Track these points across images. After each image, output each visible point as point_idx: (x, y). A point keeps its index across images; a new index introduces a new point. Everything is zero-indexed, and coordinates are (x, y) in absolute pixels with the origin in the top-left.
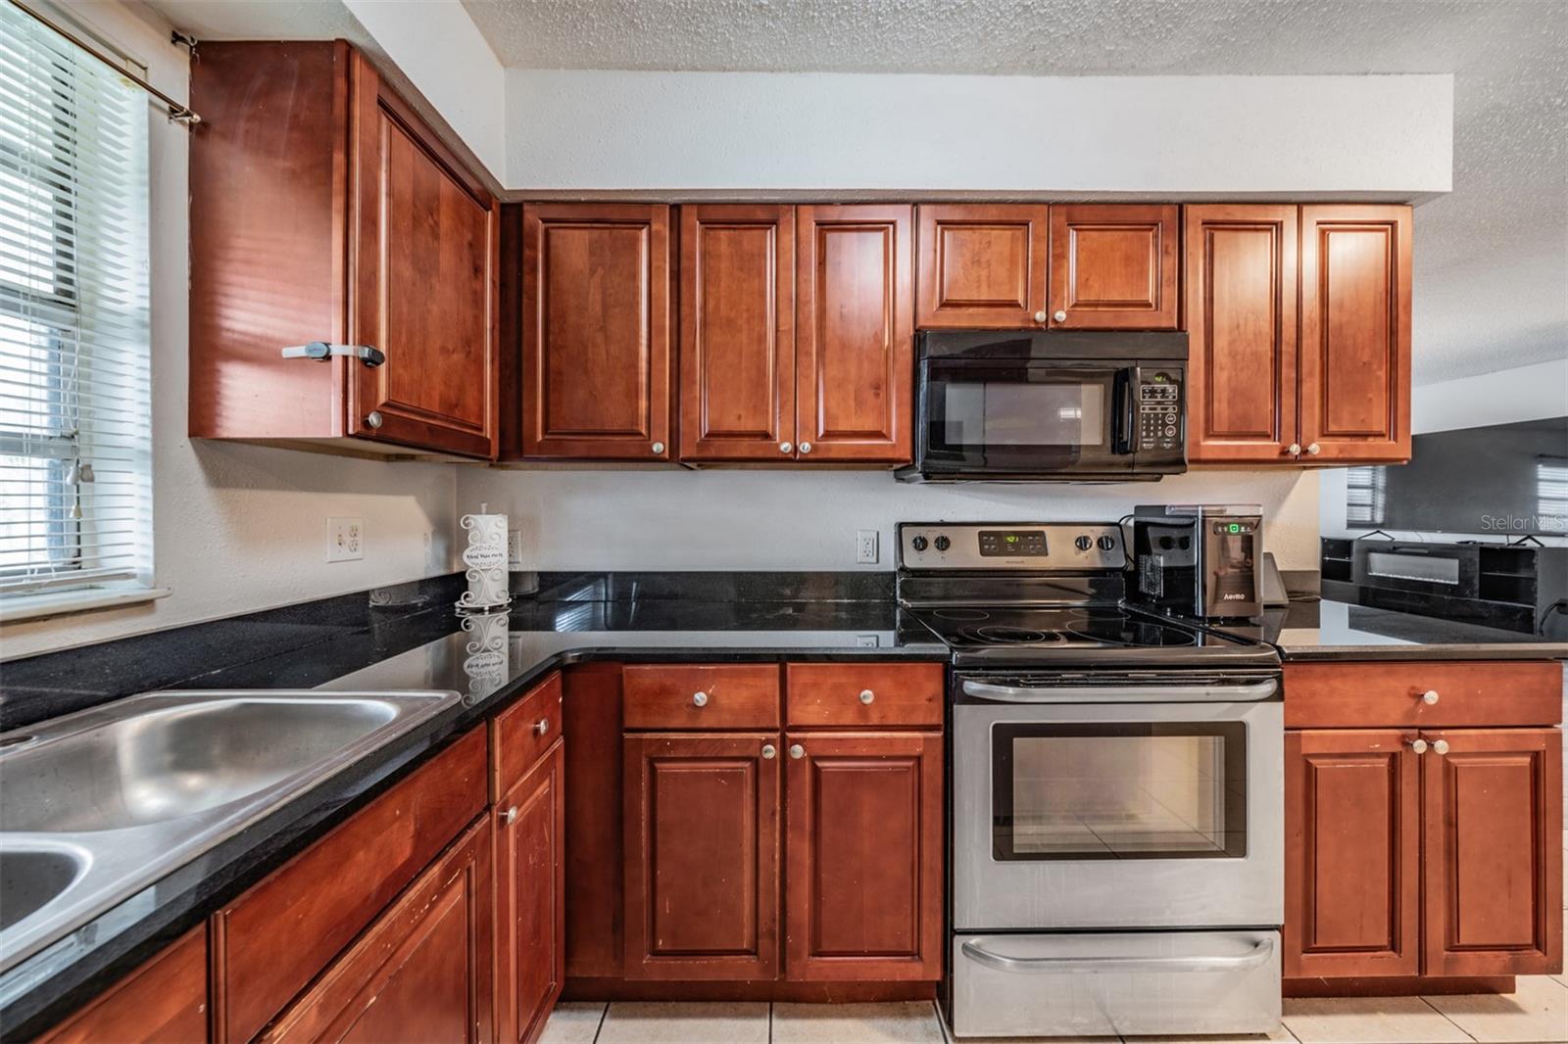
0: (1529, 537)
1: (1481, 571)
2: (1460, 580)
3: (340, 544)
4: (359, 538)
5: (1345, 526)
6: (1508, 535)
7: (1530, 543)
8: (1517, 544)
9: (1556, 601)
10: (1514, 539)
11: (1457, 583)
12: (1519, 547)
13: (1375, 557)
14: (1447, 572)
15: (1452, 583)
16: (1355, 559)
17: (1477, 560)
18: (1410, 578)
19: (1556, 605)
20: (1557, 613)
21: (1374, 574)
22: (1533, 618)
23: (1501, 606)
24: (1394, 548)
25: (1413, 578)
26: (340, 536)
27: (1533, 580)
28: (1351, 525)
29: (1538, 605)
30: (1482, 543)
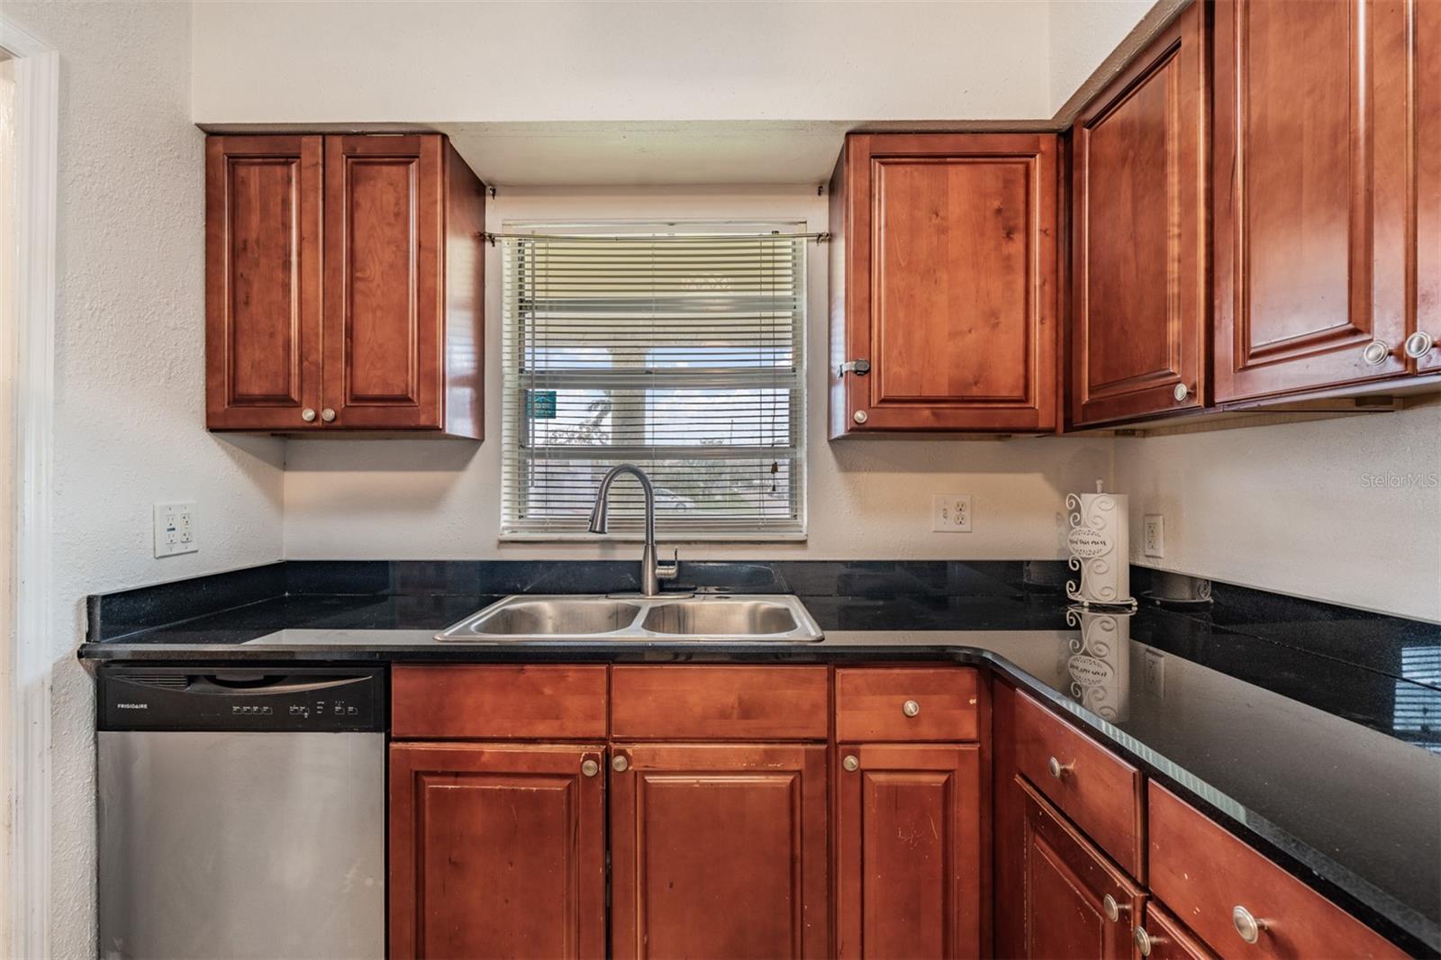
3: (945, 517)
4: (966, 514)
26: (945, 510)
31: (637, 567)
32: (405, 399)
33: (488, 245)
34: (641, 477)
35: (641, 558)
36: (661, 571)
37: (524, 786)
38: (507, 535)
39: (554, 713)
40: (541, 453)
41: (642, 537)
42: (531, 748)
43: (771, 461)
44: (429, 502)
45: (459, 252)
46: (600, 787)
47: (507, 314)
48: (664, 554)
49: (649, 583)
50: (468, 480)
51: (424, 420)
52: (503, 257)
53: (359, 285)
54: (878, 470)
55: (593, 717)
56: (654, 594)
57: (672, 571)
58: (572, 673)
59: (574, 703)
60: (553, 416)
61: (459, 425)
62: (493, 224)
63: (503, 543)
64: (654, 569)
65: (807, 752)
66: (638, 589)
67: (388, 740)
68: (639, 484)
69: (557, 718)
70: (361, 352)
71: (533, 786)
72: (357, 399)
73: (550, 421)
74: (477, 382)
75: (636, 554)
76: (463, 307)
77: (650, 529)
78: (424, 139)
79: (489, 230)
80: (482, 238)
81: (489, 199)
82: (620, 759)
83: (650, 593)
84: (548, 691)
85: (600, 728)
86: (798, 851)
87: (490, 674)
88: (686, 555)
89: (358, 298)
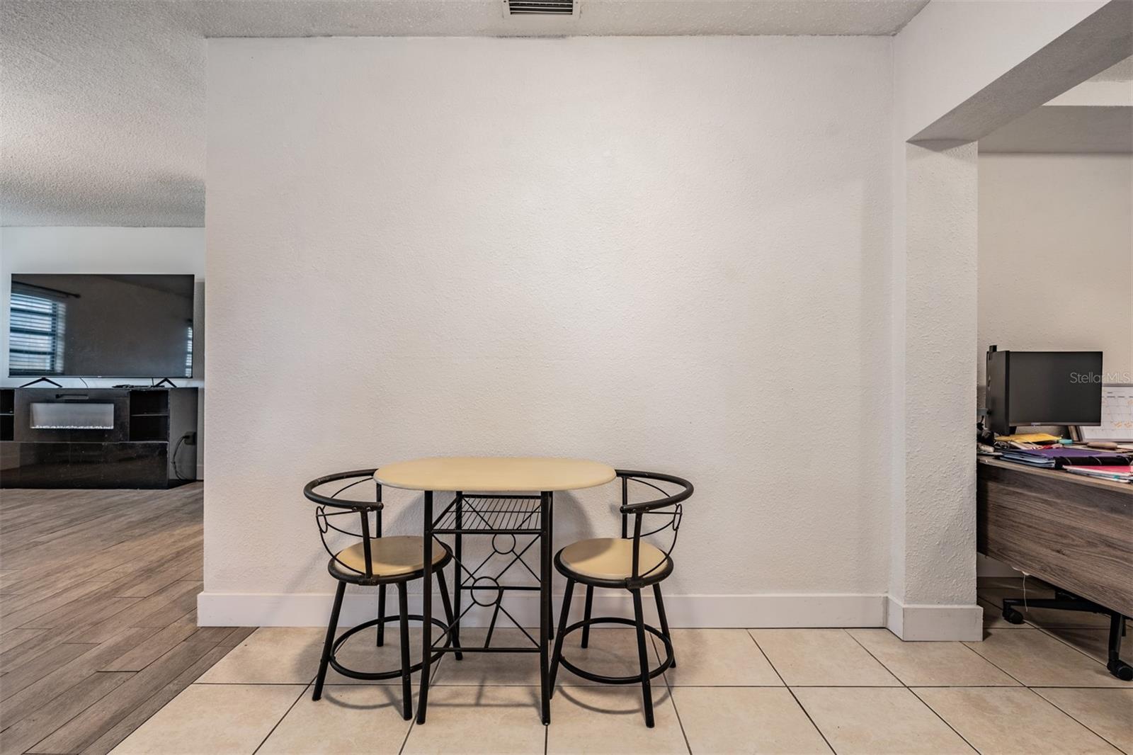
0: (166, 380)
1: (131, 413)
2: (115, 424)
5: (8, 374)
6: (152, 378)
7: (166, 385)
8: (158, 385)
9: (183, 435)
10: (156, 382)
11: (112, 427)
12: (158, 388)
13: (39, 408)
14: (104, 418)
15: (109, 428)
16: (17, 413)
17: (128, 402)
18: (72, 427)
19: (184, 437)
20: (185, 445)
21: (37, 427)
22: (166, 452)
23: (145, 445)
24: (58, 396)
25: (75, 427)
27: (167, 418)
28: (14, 373)
29: (171, 439)
30: (133, 387)
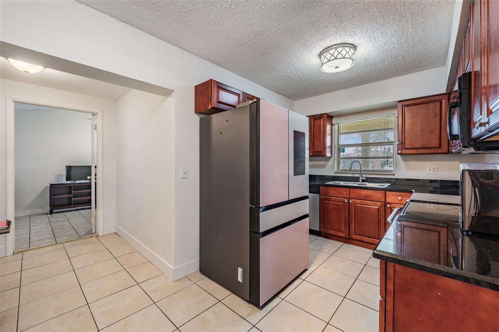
4: (436, 170)
26: (430, 169)
31: (358, 178)
32: (321, 152)
33: (333, 126)
34: (359, 162)
35: (359, 176)
36: (362, 178)
37: (337, 203)
38: (336, 172)
39: (341, 194)
40: (342, 158)
41: (359, 173)
42: (338, 198)
43: (387, 159)
44: (323, 166)
45: (328, 127)
46: (348, 204)
47: (336, 136)
48: (364, 176)
49: (360, 180)
50: (330, 163)
51: (323, 155)
52: (336, 127)
53: (315, 136)
54: (412, 161)
55: (347, 195)
56: (362, 182)
57: (365, 178)
58: (344, 189)
59: (344, 193)
60: (344, 152)
61: (328, 154)
62: (334, 123)
63: (335, 173)
64: (361, 178)
65: (381, 204)
66: (358, 181)
67: (320, 195)
68: (359, 164)
69: (342, 195)
70: (315, 145)
71: (339, 203)
72: (314, 152)
73: (344, 153)
74: (331, 147)
75: (358, 176)
76: (329, 135)
77: (361, 172)
78: (324, 115)
79: (333, 124)
80: (332, 125)
81: (333, 118)
82: (351, 201)
83: (361, 182)
84: (341, 191)
85: (348, 197)
86: (380, 218)
87: (333, 188)
88: (367, 176)
89: (315, 138)
